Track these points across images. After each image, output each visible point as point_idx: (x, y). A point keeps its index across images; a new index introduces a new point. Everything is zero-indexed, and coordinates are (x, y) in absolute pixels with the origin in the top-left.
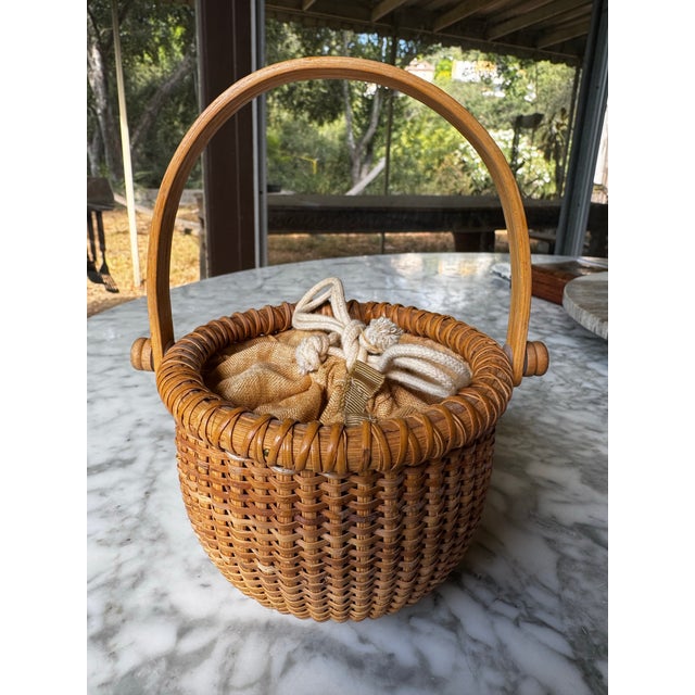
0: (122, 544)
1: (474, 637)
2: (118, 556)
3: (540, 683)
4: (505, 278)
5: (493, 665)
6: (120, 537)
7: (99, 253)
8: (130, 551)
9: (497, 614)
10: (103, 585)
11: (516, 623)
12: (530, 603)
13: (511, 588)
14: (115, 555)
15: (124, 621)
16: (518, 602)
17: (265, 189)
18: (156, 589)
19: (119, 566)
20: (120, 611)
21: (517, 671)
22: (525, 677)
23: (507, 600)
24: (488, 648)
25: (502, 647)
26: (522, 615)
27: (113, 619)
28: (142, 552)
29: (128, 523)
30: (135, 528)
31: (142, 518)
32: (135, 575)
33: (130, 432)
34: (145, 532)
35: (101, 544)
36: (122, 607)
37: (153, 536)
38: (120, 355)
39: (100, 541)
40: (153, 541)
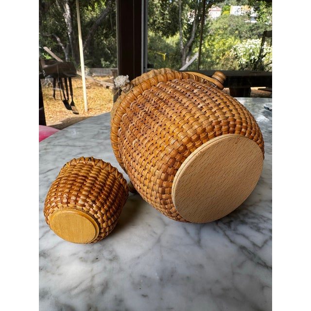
0: (93, 262)
6: (92, 256)
7: (70, 97)
8: (98, 267)
14: (90, 269)
17: (146, 66)
18: (116, 296)
19: (93, 277)
28: (105, 268)
29: (96, 247)
30: (100, 251)
32: (102, 285)
34: (106, 254)
35: (82, 261)
36: (96, 308)
37: (110, 257)
38: (84, 146)
39: (81, 258)
40: (111, 260)
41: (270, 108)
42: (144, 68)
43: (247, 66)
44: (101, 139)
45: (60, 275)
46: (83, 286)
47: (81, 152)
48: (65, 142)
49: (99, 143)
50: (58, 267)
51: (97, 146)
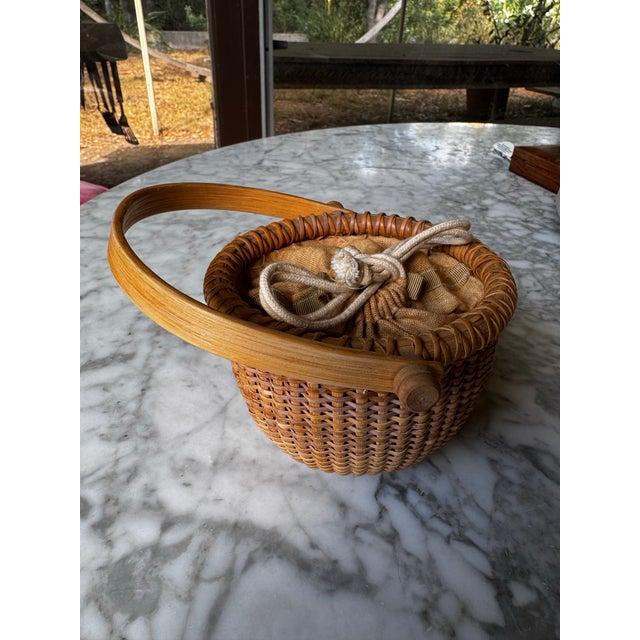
0: (120, 440)
1: (409, 550)
2: (116, 452)
3: (457, 597)
4: (505, 158)
5: (420, 578)
6: (118, 432)
8: (125, 447)
9: (432, 530)
10: (104, 478)
11: (448, 540)
12: (463, 521)
13: (449, 507)
14: (114, 450)
15: (119, 512)
16: (453, 521)
18: (146, 485)
19: (117, 461)
20: (116, 503)
21: (439, 584)
22: (445, 591)
23: (444, 518)
24: (419, 561)
25: (431, 561)
26: (454, 533)
27: (111, 510)
28: (136, 449)
29: (126, 419)
30: (131, 425)
31: (138, 415)
32: (129, 471)
33: (132, 325)
34: (139, 429)
35: (103, 439)
36: (118, 499)
37: (146, 433)
39: (102, 435)
40: (146, 438)
41: (504, 154)
42: (266, 49)
44: (158, 224)
46: (101, 473)
48: (91, 229)
49: (154, 233)
51: (150, 239)
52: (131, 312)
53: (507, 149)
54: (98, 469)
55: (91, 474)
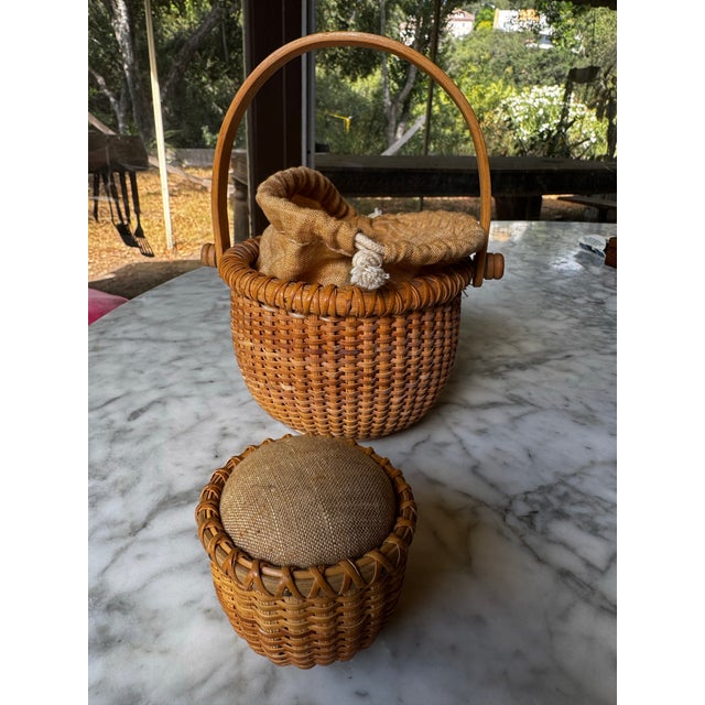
4: (595, 251)
10: (225, 687)
17: (313, 149)
18: (297, 698)
19: (241, 655)
33: (217, 445)
35: (212, 618)
38: (186, 340)
39: (209, 611)
41: (594, 247)
42: (308, 152)
43: (532, 147)
44: (222, 323)
45: (164, 652)
46: (220, 678)
47: (180, 354)
48: (140, 330)
49: (219, 333)
50: (157, 636)
51: (216, 340)
52: (212, 428)
53: (596, 242)
54: (214, 671)
55: (204, 681)
